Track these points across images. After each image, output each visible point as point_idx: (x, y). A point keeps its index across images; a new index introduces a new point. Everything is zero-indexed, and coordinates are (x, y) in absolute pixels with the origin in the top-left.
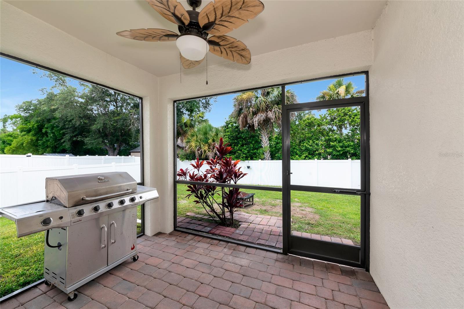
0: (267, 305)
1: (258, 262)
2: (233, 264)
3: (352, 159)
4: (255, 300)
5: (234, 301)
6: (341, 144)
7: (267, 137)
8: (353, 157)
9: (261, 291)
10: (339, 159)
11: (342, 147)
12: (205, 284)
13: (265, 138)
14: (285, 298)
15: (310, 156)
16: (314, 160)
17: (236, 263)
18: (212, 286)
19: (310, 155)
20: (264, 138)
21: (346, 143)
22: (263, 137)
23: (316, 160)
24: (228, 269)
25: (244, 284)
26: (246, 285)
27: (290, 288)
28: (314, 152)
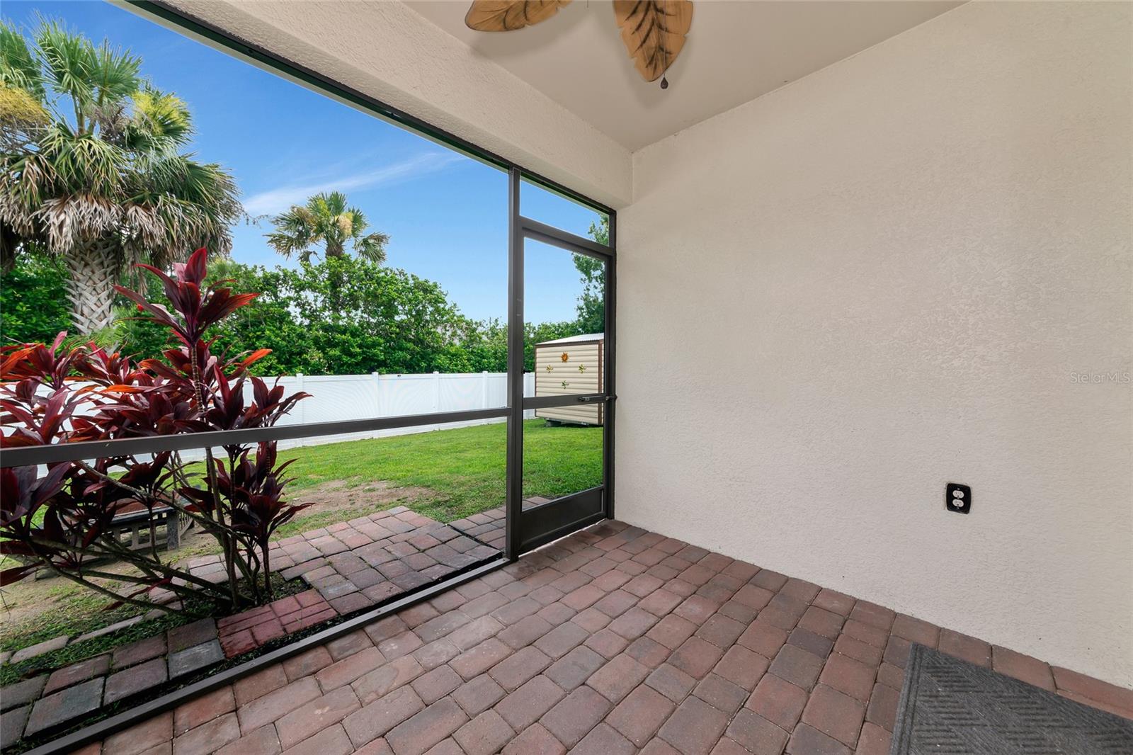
0: (634, 640)
1: (504, 605)
2: (473, 651)
3: (380, 374)
4: (617, 651)
5: (604, 688)
6: (359, 340)
7: (104, 295)
8: (381, 369)
9: (594, 633)
10: (352, 373)
11: (360, 346)
12: (508, 741)
13: (94, 299)
14: (628, 610)
15: (282, 367)
16: (294, 377)
17: (474, 643)
18: (526, 724)
19: (281, 364)
20: (89, 296)
21: (370, 339)
22: (86, 294)
23: (300, 375)
24: (488, 665)
25: (561, 653)
26: (565, 651)
27: (605, 596)
28: (290, 356)
